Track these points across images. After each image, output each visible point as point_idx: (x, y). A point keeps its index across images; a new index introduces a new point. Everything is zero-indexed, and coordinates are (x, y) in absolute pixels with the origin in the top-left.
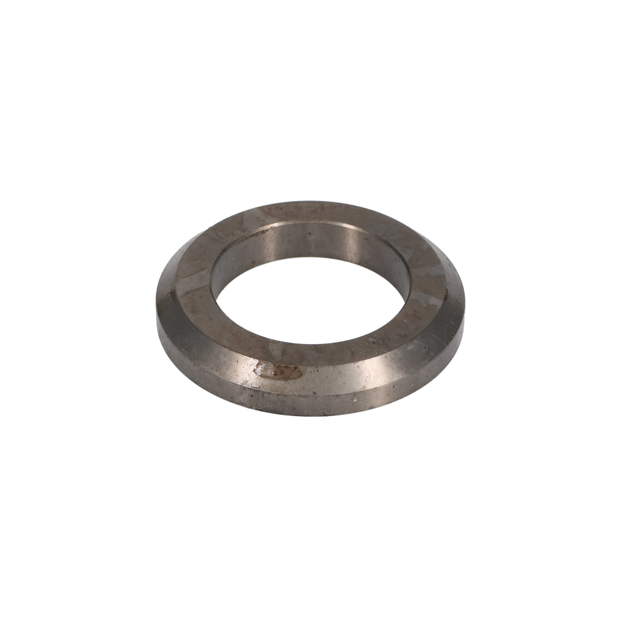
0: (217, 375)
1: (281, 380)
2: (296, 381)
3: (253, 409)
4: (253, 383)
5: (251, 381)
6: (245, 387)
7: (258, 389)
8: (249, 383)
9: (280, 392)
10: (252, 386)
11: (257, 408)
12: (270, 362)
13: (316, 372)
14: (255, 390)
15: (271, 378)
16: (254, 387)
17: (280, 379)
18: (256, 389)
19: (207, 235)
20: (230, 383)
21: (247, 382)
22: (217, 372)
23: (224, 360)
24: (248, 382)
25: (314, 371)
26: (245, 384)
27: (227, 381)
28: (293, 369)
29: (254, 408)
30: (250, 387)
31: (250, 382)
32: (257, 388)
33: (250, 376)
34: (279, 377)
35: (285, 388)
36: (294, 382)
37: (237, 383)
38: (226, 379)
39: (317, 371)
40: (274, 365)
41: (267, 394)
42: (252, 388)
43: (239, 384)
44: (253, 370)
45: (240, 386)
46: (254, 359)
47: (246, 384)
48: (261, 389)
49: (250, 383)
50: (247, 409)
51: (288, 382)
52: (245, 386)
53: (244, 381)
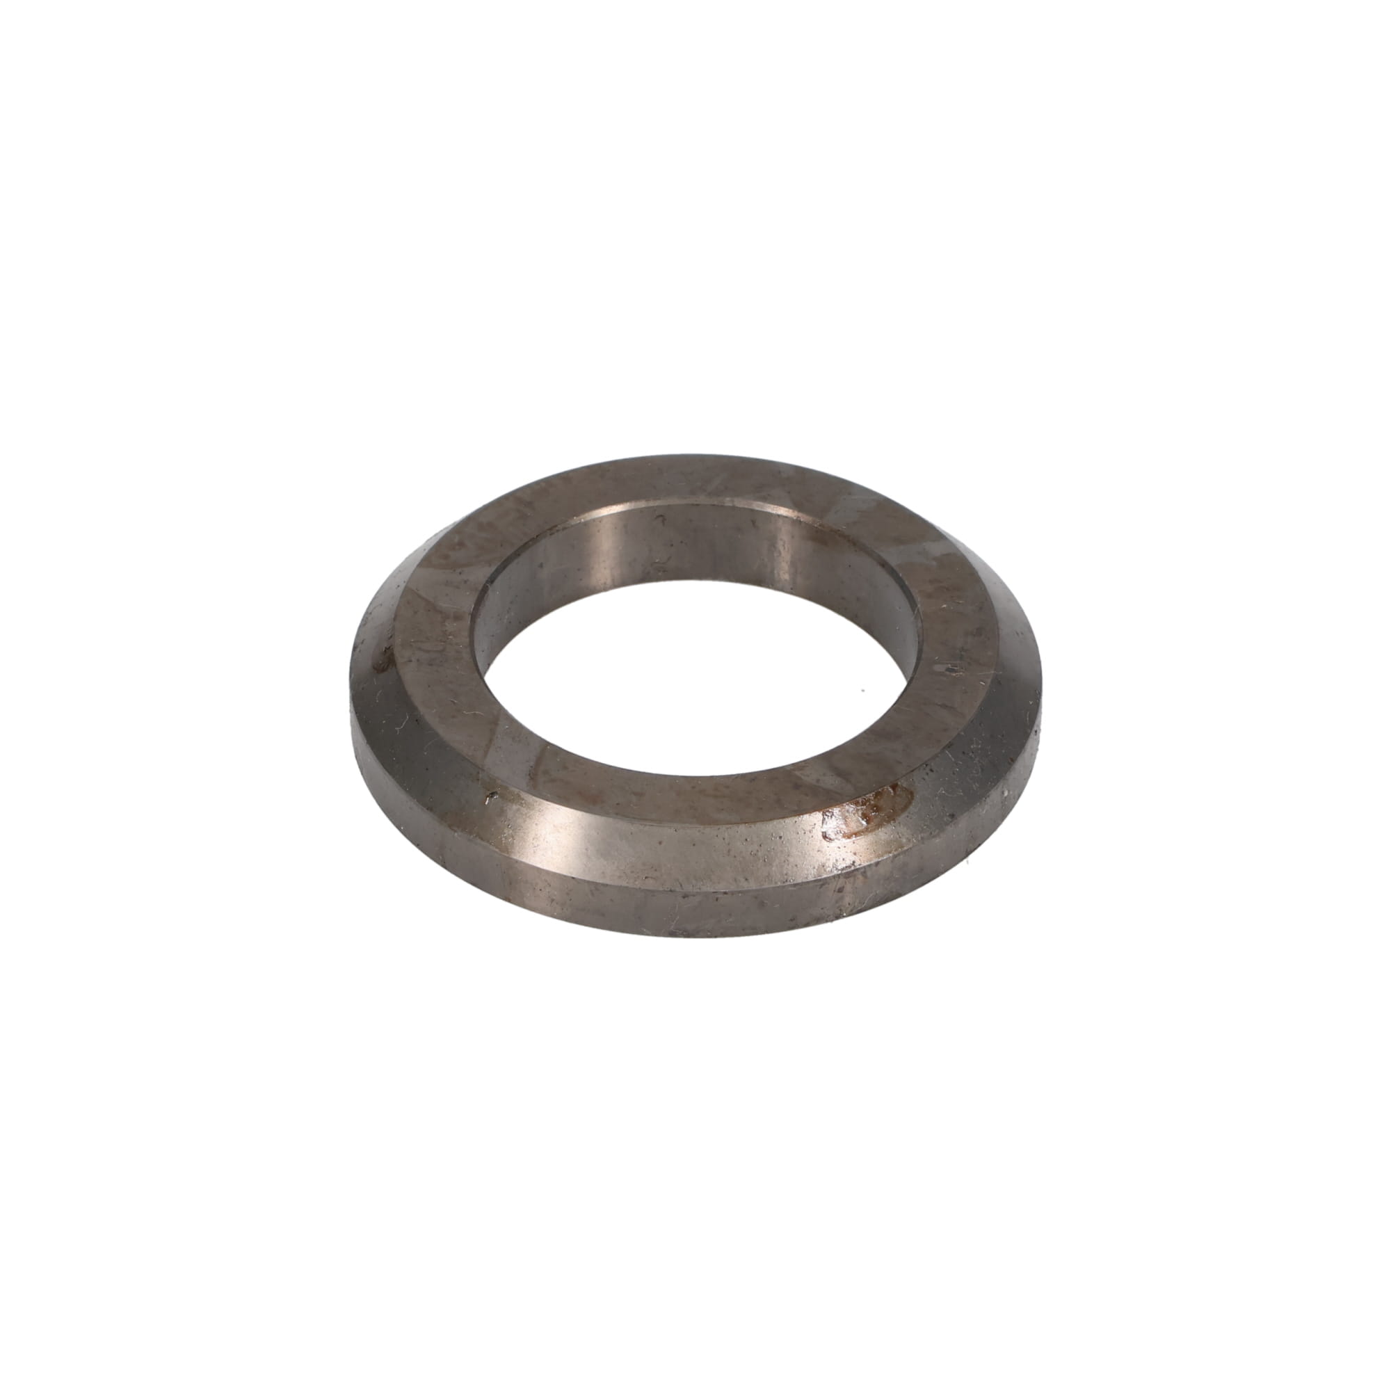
0: (754, 888)
1: (884, 825)
2: (909, 813)
3: (844, 917)
4: (837, 860)
5: (829, 859)
6: (825, 879)
7: (853, 868)
8: (829, 867)
9: (896, 850)
10: (839, 868)
11: (852, 911)
12: (844, 803)
13: (930, 773)
14: (848, 873)
15: (863, 832)
16: (843, 869)
17: (880, 825)
18: (849, 870)
19: (410, 661)
20: (790, 889)
21: (823, 866)
22: (750, 881)
23: (750, 850)
24: (827, 865)
25: (927, 774)
26: (823, 871)
27: (784, 887)
28: (892, 791)
29: (845, 914)
30: (836, 872)
31: (830, 864)
32: (850, 867)
33: (822, 852)
34: (876, 821)
35: (900, 837)
36: (908, 817)
37: (806, 880)
38: (779, 884)
39: (932, 770)
40: (857, 804)
41: (874, 868)
42: (840, 872)
43: (811, 878)
44: (822, 838)
45: (815, 881)
46: (811, 813)
47: (825, 870)
48: (860, 865)
49: (831, 866)
50: (828, 925)
51: (897, 822)
52: (825, 876)
53: (816, 868)
